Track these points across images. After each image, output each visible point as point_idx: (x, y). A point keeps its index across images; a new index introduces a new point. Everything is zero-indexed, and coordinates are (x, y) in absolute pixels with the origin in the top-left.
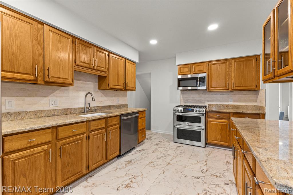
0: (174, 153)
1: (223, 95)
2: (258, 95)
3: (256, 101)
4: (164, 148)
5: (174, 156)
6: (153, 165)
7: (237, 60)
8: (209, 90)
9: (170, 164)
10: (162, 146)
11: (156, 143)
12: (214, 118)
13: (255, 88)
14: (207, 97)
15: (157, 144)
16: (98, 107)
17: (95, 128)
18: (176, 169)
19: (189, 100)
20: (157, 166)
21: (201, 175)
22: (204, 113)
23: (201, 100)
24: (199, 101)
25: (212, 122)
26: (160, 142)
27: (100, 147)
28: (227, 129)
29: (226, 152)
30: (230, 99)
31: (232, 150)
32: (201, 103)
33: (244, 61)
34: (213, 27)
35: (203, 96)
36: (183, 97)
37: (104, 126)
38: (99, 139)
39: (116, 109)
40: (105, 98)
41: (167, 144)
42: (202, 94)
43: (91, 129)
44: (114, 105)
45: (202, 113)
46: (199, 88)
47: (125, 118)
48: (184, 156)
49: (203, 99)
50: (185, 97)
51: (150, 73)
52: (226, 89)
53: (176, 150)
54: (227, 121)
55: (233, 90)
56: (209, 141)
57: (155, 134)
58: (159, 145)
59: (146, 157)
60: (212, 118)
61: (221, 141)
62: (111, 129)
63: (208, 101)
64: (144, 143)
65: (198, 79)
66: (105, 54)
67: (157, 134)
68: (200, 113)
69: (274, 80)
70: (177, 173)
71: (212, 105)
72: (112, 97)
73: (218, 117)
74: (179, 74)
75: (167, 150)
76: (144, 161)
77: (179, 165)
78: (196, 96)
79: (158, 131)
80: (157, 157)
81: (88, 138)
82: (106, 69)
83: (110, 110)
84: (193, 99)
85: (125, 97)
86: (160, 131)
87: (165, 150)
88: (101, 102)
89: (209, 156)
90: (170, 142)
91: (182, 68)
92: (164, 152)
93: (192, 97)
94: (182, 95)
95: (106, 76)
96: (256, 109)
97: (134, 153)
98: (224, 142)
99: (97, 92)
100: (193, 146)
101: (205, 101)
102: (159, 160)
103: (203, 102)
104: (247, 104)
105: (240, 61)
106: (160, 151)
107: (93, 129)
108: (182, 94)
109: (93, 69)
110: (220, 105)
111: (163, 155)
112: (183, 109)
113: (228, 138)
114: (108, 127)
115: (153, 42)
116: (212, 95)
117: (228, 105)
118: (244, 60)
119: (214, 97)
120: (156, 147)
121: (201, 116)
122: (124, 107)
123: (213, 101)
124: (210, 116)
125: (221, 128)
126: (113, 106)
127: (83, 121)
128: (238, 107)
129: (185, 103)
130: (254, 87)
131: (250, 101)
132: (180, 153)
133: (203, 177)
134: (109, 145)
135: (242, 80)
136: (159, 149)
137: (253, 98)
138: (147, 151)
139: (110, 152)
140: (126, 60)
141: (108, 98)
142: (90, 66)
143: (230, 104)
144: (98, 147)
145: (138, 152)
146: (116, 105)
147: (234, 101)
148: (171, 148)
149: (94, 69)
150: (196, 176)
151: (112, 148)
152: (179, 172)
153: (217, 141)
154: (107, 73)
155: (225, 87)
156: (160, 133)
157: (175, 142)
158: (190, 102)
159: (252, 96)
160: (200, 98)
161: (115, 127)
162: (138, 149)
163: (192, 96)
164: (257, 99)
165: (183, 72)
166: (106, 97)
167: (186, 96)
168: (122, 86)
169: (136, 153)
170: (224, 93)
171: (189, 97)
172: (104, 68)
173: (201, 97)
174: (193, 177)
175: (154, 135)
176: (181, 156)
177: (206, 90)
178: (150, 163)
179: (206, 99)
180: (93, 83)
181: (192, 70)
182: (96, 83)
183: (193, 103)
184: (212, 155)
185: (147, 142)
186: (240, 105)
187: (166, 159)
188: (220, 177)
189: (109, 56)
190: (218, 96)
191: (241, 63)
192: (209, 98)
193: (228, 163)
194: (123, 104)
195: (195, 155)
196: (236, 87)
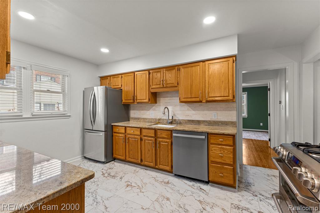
27: (151, 152)
39: (209, 125)
44: (206, 121)
62: (160, 141)
83: (199, 125)
88: (188, 115)
134: (159, 154)
166: (194, 110)
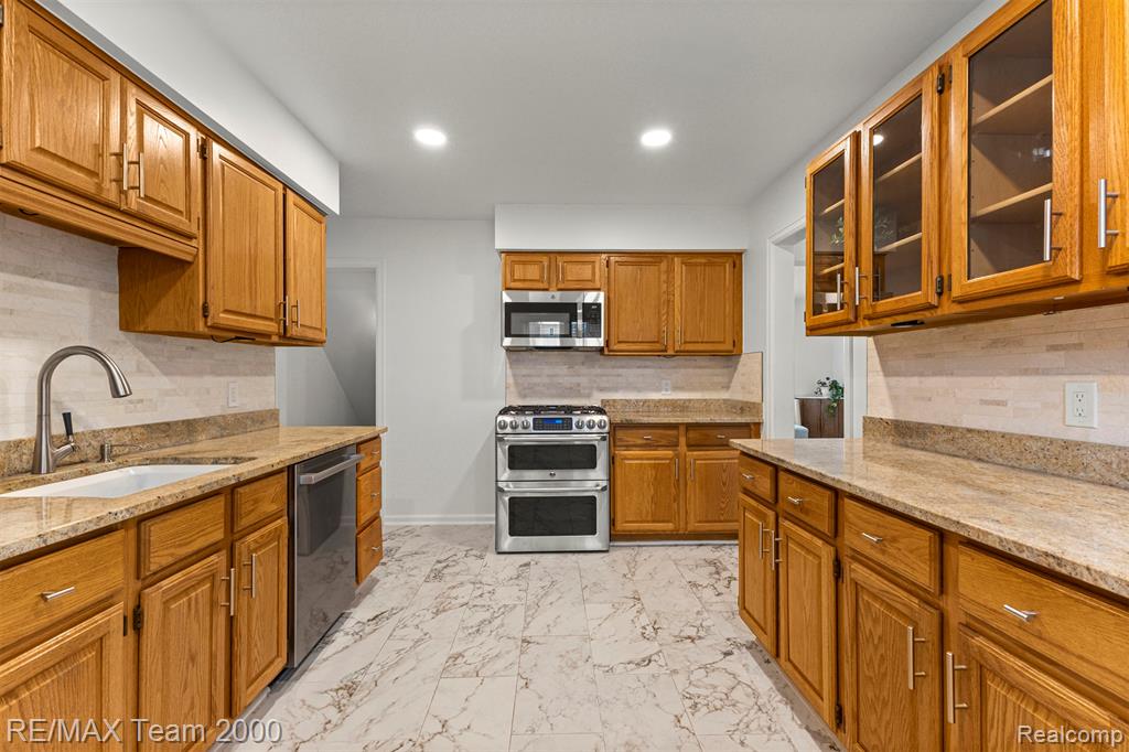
0: (523, 594)
1: (645, 367)
2: (736, 368)
3: (727, 387)
4: (474, 583)
5: (528, 608)
6: (465, 669)
7: (688, 256)
8: (609, 351)
9: (529, 642)
10: (460, 578)
11: (426, 570)
12: (635, 446)
13: (731, 348)
14: (596, 376)
15: (437, 575)
16: (121, 433)
17: (172, 555)
18: (561, 656)
19: (535, 384)
20: (483, 665)
21: (649, 648)
22: (607, 429)
23: (579, 385)
24: (571, 388)
25: (627, 462)
26: (446, 563)
27: (203, 659)
28: (670, 477)
29: (671, 551)
30: (664, 382)
31: (736, 542)
32: (579, 395)
33: (705, 265)
34: (656, 138)
35: (584, 370)
36: (514, 376)
37: (219, 535)
38: (197, 611)
39: (222, 436)
40: (164, 382)
41: (475, 565)
42: (583, 364)
43: (153, 568)
44: (214, 418)
45: (601, 431)
46: (579, 342)
47: (314, 478)
48: (560, 597)
49: (584, 381)
50: (524, 376)
51: (373, 272)
52: (659, 351)
53: (523, 584)
54: (670, 453)
55: (678, 353)
56: (621, 526)
57: (403, 533)
58: (448, 578)
59: (417, 642)
60: (628, 447)
61: (653, 521)
62: (252, 546)
63: (602, 390)
64: (375, 581)
65: (580, 311)
66: (187, 135)
67: (410, 532)
68: (594, 430)
69: (852, 328)
70: (575, 668)
71: (614, 401)
72: (200, 373)
73: (645, 442)
74: (508, 286)
75: (490, 589)
76: (419, 661)
77: (564, 637)
78: (563, 370)
79: (407, 520)
80: (467, 628)
81: (136, 620)
82: (194, 218)
83: (191, 443)
84: (554, 385)
85: (265, 375)
86: (419, 519)
87: (480, 592)
88: (140, 402)
89: (634, 578)
90: (481, 557)
91: (519, 262)
92: (479, 602)
93: (548, 376)
94: (511, 367)
95: (189, 258)
96: (727, 411)
97: (350, 637)
98: (663, 522)
99: (117, 343)
100: (570, 555)
101: (592, 388)
102: (480, 639)
103: (587, 391)
104: (708, 396)
105: (696, 265)
106: (461, 601)
107: (165, 561)
108: (513, 363)
109: (118, 210)
110: (637, 401)
111: (487, 615)
112: (534, 420)
113: (675, 505)
114: (237, 536)
115: (430, 137)
116: (613, 367)
117: (660, 401)
118: (703, 261)
119: (619, 375)
120: (434, 588)
121: (596, 443)
122: (262, 423)
123: (615, 389)
124: (621, 440)
125: (655, 478)
126: (207, 420)
127: (111, 521)
128: (683, 406)
129: (524, 397)
130: (728, 346)
131: (713, 387)
132: (541, 592)
133: (657, 653)
134: (244, 632)
135: (702, 325)
136: (454, 593)
137: (720, 379)
138: (407, 613)
139: (248, 665)
140: (290, 195)
141: (178, 379)
142: (99, 186)
143: (663, 398)
144: (193, 658)
145: (368, 629)
146: (223, 416)
147: (676, 388)
148: (501, 576)
149: (124, 207)
150: (638, 658)
151: (256, 645)
152: (580, 663)
153: (641, 522)
154: (194, 243)
155: (657, 342)
156: (422, 527)
157: (499, 553)
158: (542, 395)
159: (718, 371)
160: (575, 380)
161: (270, 532)
162: (360, 613)
163: (547, 370)
164: (730, 382)
165: (520, 280)
166: (166, 374)
167: (524, 372)
168: (271, 320)
169: (359, 636)
170: (648, 363)
171: (539, 376)
172: (181, 212)
173: (579, 376)
174: (633, 666)
175: (400, 539)
176: (550, 599)
177: (600, 350)
178: (450, 662)
179: (595, 382)
180: (86, 291)
181: (553, 276)
182: (103, 294)
183: (552, 396)
184: (641, 572)
185: (387, 575)
186: (690, 400)
187: (503, 625)
188: (700, 638)
189: (204, 150)
190: (632, 372)
191: (699, 268)
192: (604, 378)
193: (694, 585)
194: (258, 408)
195: (595, 584)
196: (685, 342)
